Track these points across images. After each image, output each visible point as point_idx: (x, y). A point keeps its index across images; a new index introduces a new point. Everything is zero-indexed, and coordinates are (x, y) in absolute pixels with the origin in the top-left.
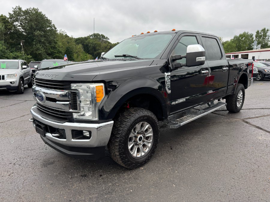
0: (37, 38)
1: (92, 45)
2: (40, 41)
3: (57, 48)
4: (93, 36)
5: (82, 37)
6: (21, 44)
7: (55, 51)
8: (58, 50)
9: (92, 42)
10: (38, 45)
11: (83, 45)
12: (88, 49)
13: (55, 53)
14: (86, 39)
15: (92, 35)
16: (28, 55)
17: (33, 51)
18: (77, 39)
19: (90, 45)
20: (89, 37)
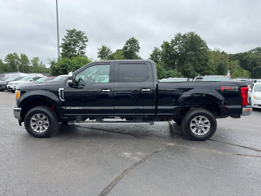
0: (188, 58)
1: (251, 60)
2: (191, 60)
3: (207, 65)
4: (255, 51)
5: (240, 53)
6: (176, 64)
7: (204, 68)
8: (209, 67)
9: (252, 57)
10: (189, 64)
11: (241, 60)
12: (246, 65)
13: (205, 70)
14: (245, 54)
15: (255, 49)
16: (179, 72)
17: (184, 69)
18: (235, 55)
19: (249, 60)
20: (251, 51)
